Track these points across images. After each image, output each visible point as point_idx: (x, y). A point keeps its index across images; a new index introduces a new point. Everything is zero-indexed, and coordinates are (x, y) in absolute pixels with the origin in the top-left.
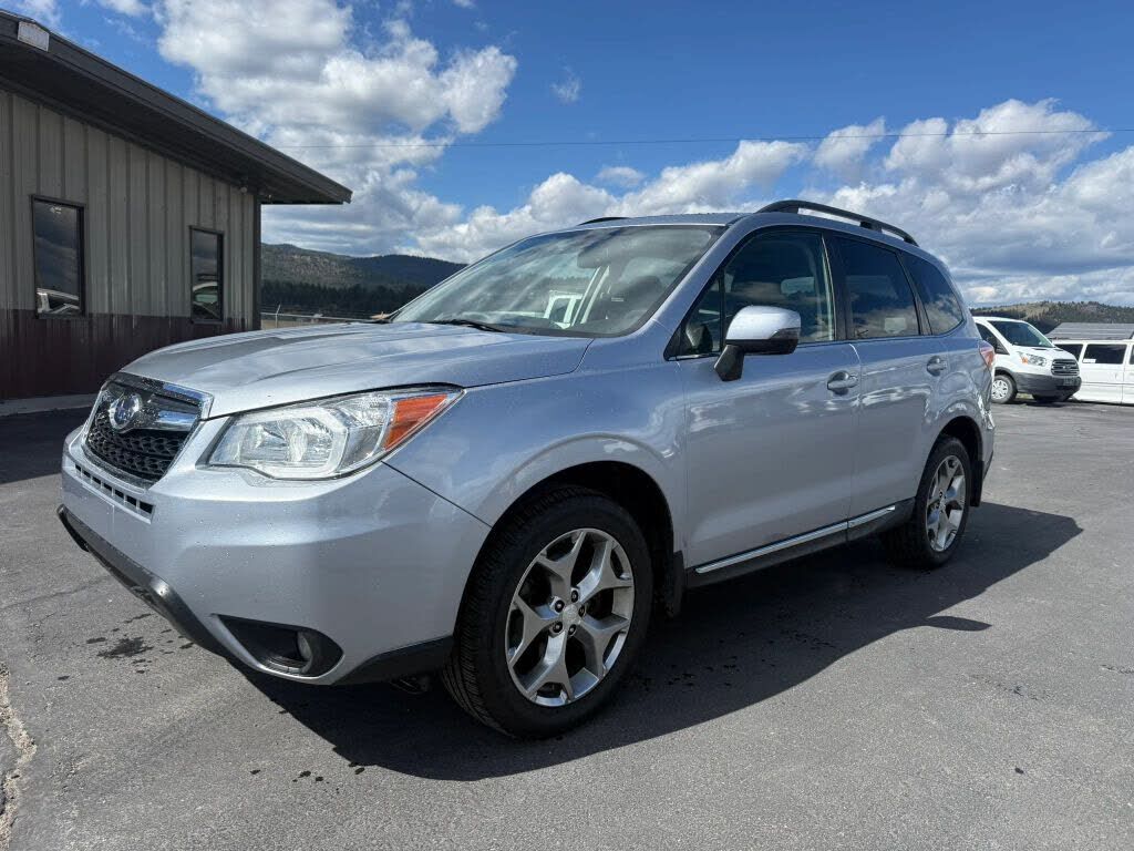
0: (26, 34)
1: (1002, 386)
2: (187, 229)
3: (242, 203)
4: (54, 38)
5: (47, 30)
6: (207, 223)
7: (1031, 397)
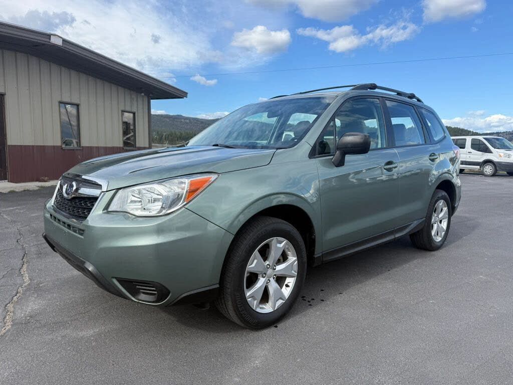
0: (54, 40)
1: (490, 168)
2: (120, 112)
3: (143, 100)
4: (64, 41)
5: (61, 38)
6: (128, 109)
7: (506, 173)
